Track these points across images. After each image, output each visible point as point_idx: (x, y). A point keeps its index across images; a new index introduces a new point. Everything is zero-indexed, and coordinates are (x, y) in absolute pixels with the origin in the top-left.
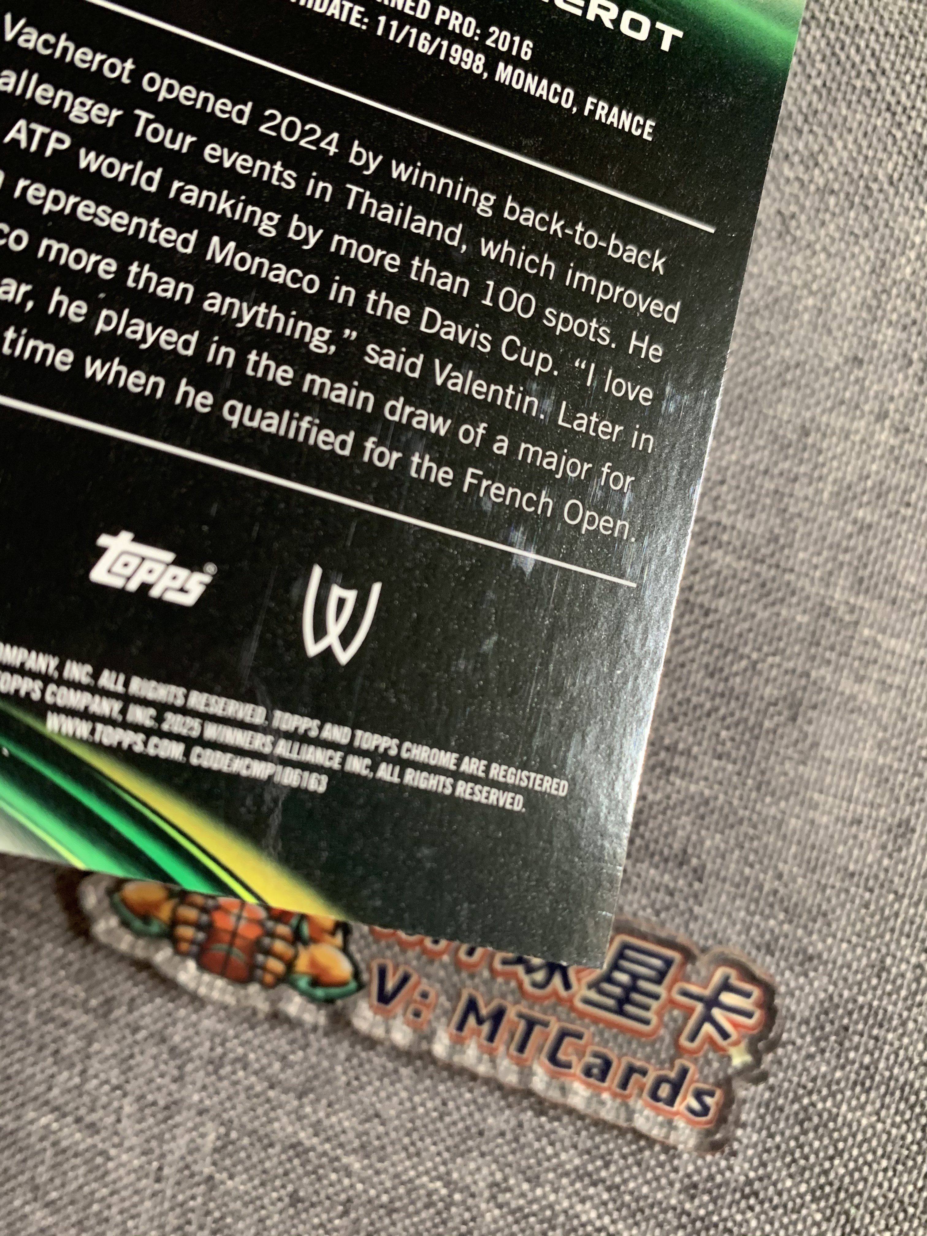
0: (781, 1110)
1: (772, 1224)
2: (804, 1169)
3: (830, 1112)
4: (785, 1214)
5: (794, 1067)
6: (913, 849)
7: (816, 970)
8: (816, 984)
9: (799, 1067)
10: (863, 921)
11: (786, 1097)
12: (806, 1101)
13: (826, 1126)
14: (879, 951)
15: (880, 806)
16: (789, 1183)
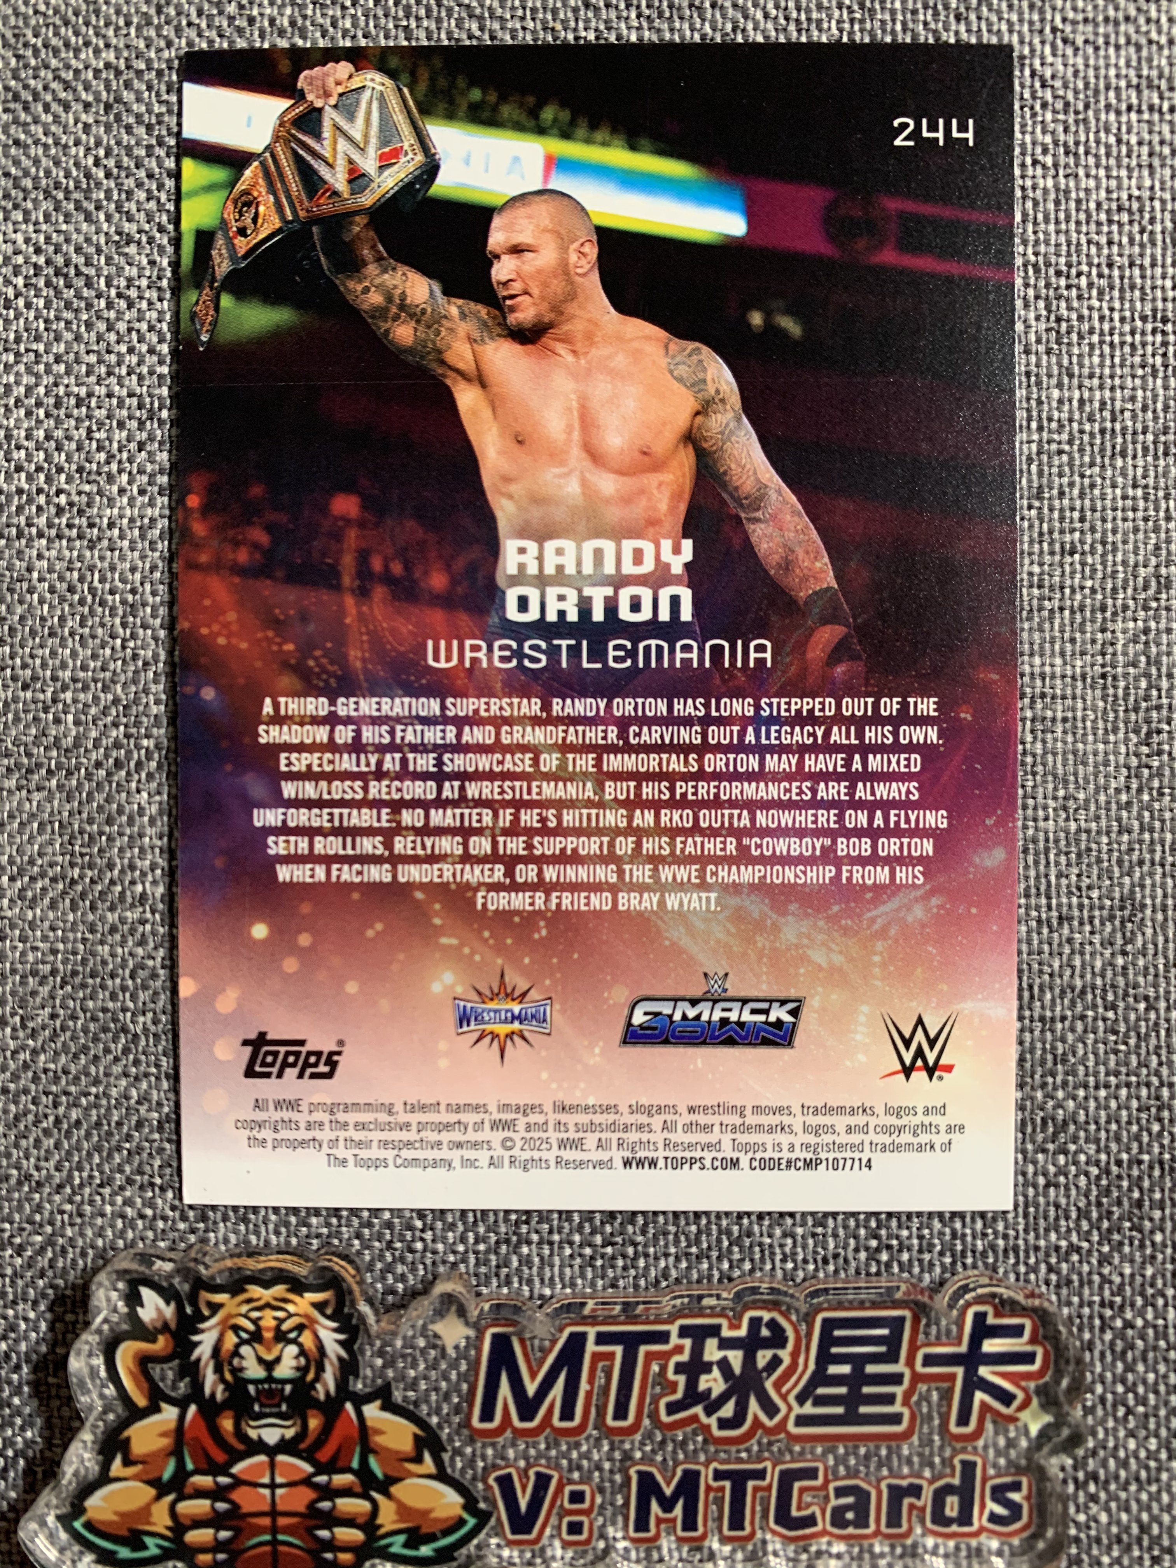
0: (1090, 1346)
1: (1127, 1510)
2: (1146, 1416)
3: (1155, 1327)
4: (1140, 1489)
5: (1090, 1282)
6: (1149, 932)
7: (1075, 1139)
8: (1083, 1158)
9: (1096, 1278)
10: (1116, 1052)
11: (1092, 1328)
12: (1119, 1323)
13: (1155, 1348)
14: (1148, 1085)
15: (1089, 888)
16: (1132, 1444)
